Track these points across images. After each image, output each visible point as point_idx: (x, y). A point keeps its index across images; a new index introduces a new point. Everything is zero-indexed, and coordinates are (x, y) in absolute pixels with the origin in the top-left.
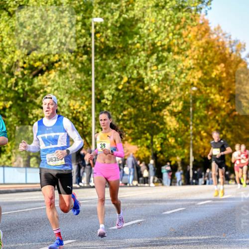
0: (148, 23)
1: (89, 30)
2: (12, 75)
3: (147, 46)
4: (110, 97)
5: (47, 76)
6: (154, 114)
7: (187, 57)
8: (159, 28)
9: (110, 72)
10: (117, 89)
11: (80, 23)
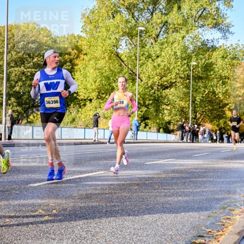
0: (218, 65)
1: (190, 68)
2: (152, 89)
3: (217, 76)
4: (199, 101)
5: (170, 90)
6: (220, 109)
7: (237, 82)
8: (224, 68)
9: (199, 88)
10: (202, 97)
11: (186, 65)
